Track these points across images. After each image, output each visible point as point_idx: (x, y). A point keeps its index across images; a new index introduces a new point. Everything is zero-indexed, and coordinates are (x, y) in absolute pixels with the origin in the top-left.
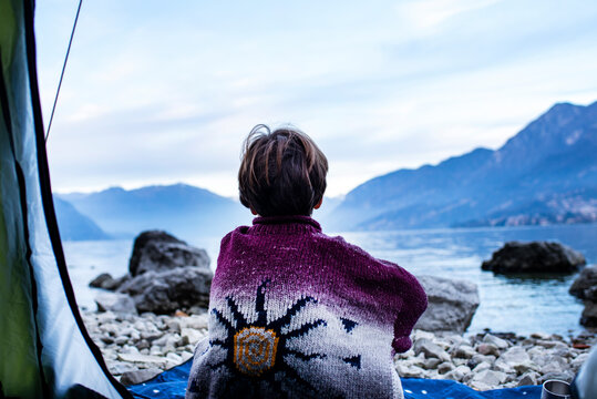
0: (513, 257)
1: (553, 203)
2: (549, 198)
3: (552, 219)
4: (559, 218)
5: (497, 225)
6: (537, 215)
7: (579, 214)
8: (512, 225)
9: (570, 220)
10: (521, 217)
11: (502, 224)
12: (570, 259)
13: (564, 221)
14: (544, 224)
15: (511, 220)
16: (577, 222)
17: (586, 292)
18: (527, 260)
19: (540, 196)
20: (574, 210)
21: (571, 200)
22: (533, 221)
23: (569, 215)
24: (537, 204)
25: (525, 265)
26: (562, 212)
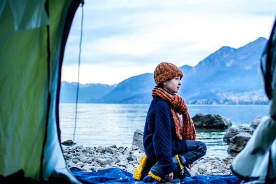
0: (199, 121)
1: (219, 94)
2: (217, 92)
3: (218, 102)
4: (221, 101)
5: (192, 103)
6: (211, 100)
7: (230, 100)
8: (199, 104)
9: (226, 103)
10: (204, 100)
11: (194, 103)
12: (225, 123)
13: (223, 103)
14: (214, 104)
15: (198, 101)
16: (229, 104)
17: (230, 139)
18: (206, 122)
19: (213, 91)
20: (229, 98)
21: (227, 93)
22: (209, 102)
23: (226, 100)
24: (211, 94)
25: (204, 125)
26: (223, 99)
